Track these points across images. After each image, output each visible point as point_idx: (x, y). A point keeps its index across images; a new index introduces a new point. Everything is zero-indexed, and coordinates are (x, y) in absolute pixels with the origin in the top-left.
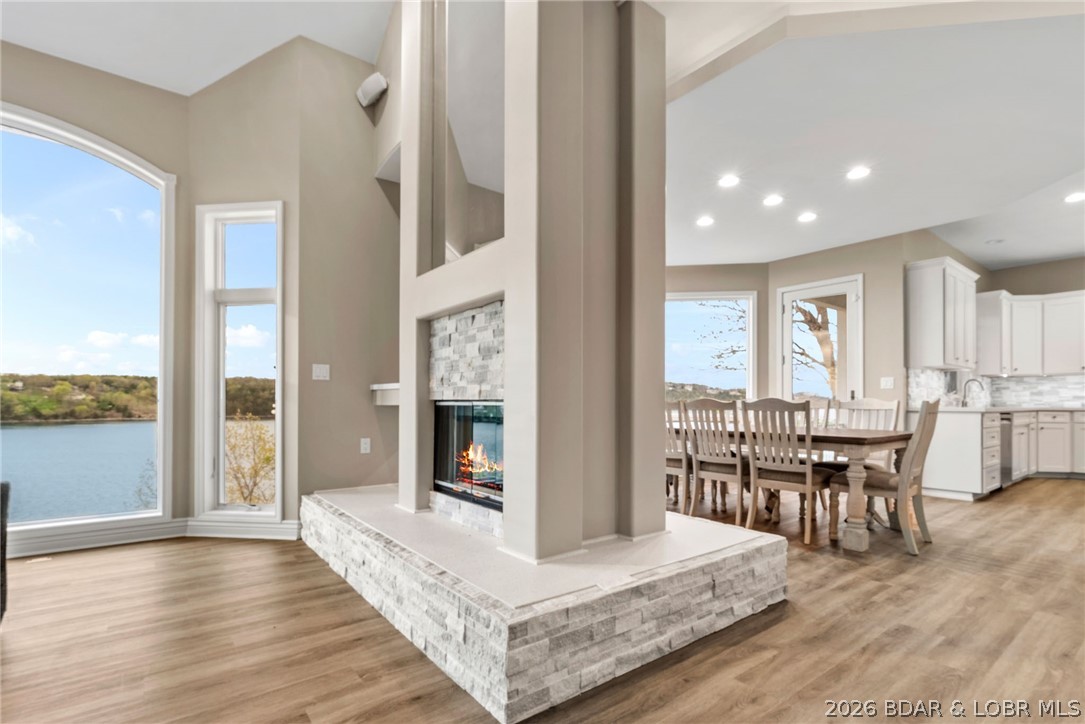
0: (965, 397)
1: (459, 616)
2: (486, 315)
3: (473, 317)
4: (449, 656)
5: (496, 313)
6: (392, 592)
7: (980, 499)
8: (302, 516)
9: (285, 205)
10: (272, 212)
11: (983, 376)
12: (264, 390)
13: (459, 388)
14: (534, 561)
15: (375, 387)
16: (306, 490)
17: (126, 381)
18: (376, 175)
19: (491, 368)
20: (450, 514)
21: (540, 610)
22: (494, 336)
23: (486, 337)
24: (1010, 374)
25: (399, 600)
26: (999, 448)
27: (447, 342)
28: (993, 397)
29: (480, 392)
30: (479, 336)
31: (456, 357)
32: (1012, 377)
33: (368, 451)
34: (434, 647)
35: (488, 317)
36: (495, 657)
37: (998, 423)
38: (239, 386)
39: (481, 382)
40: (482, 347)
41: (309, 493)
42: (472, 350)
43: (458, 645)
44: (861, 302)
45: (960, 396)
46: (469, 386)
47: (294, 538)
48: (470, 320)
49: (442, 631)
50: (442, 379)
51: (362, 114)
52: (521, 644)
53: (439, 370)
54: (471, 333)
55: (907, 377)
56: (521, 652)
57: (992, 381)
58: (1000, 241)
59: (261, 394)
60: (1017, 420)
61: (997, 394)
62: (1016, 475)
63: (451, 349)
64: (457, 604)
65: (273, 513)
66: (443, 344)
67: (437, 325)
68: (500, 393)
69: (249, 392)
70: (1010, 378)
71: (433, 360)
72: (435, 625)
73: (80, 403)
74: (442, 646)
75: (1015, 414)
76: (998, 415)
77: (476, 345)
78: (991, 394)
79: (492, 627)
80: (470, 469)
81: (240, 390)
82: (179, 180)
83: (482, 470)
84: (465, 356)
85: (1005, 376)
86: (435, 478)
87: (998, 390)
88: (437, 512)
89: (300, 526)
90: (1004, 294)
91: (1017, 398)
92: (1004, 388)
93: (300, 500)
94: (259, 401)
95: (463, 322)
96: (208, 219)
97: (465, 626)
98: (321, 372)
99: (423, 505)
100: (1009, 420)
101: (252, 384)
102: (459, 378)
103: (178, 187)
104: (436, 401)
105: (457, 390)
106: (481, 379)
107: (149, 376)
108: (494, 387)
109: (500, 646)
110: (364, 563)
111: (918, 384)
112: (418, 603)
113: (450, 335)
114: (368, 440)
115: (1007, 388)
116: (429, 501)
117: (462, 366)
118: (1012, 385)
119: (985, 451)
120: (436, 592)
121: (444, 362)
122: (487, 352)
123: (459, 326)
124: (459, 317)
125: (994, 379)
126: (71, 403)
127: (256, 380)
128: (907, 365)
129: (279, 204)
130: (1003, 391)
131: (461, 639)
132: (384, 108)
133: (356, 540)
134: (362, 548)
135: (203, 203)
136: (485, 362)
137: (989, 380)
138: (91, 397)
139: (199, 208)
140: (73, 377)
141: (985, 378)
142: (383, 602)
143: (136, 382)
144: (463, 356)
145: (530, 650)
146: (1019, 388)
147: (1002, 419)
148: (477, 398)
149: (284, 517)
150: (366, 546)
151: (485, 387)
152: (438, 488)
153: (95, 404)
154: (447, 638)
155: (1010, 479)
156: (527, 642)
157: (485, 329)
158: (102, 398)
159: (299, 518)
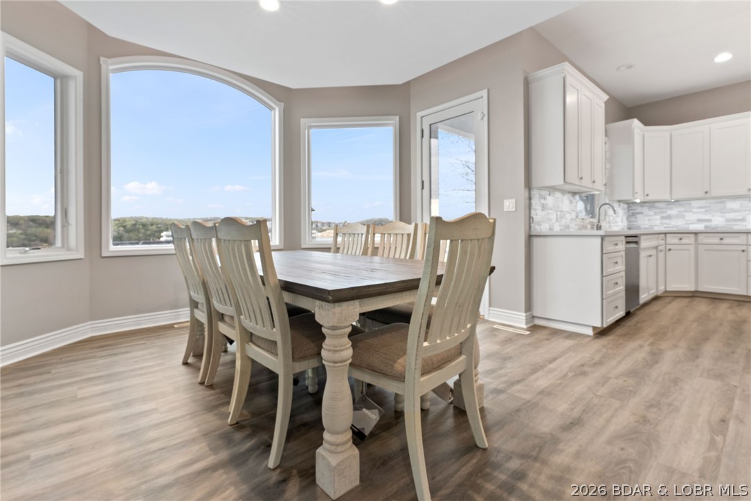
0: (599, 222)
7: (602, 333)
11: (619, 201)
12: (152, 225)
24: (643, 200)
26: (623, 274)
28: (629, 221)
32: (646, 202)
37: (622, 246)
38: (134, 222)
44: (486, 118)
45: (595, 220)
55: (530, 199)
57: (629, 207)
58: (630, 67)
59: (150, 227)
60: (644, 243)
61: (633, 219)
62: (644, 297)
69: (141, 227)
70: (643, 203)
75: (642, 237)
76: (623, 238)
78: (627, 219)
81: (134, 225)
85: (638, 201)
87: (634, 214)
90: (636, 122)
91: (649, 221)
92: (638, 213)
94: (149, 233)
100: (636, 243)
101: (144, 221)
111: (544, 207)
115: (642, 213)
118: (645, 210)
119: (604, 278)
125: (630, 204)
127: (147, 218)
128: (528, 185)
130: (638, 216)
137: (626, 206)
141: (622, 204)
146: (651, 213)
147: (627, 242)
155: (638, 304)
158: (29, 232)
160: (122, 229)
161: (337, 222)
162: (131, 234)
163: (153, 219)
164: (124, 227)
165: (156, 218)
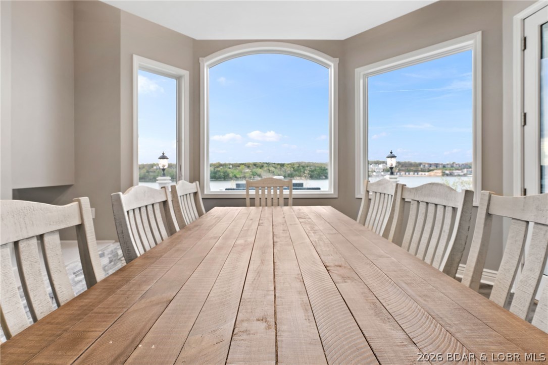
12: (307, 167)
17: (260, 164)
59: (306, 168)
73: (247, 173)
81: (298, 167)
101: (303, 164)
107: (268, 162)
126: (245, 173)
127: (305, 163)
138: (250, 171)
140: (245, 164)
153: (251, 173)
158: (253, 171)
160: (292, 169)
161: (444, 163)
162: (297, 172)
163: (308, 163)
164: (293, 168)
165: (310, 163)
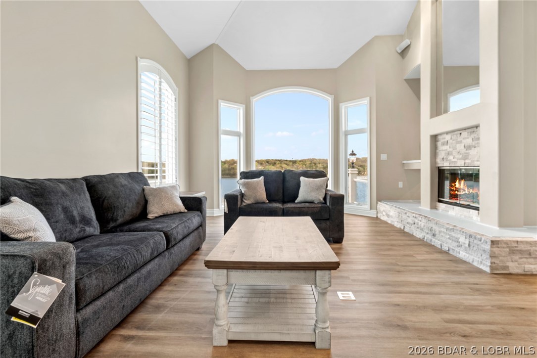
1: (466, 238)
2: (468, 133)
3: (461, 134)
4: (461, 252)
5: (474, 132)
6: (430, 232)
8: (378, 208)
9: (370, 98)
10: (366, 101)
13: (453, 162)
14: (498, 228)
15: (405, 162)
16: (380, 199)
18: (405, 78)
19: (470, 153)
20: (448, 211)
21: (504, 239)
22: (473, 141)
23: (469, 141)
25: (434, 235)
27: (446, 143)
29: (465, 163)
30: (464, 141)
31: (451, 150)
33: (402, 187)
34: (453, 249)
35: (469, 134)
36: (484, 250)
39: (465, 159)
40: (466, 145)
41: (380, 201)
42: (460, 147)
43: (465, 248)
46: (458, 161)
47: (375, 216)
48: (459, 135)
49: (457, 244)
50: (443, 158)
51: (398, 55)
52: (496, 247)
53: (441, 155)
54: (459, 140)
56: (496, 250)
63: (448, 146)
64: (465, 234)
65: (367, 207)
66: (443, 144)
67: (439, 137)
68: (476, 163)
71: (438, 151)
72: (453, 242)
74: (457, 249)
77: (463, 145)
79: (482, 241)
80: (456, 192)
82: (335, 96)
83: (464, 193)
84: (456, 149)
86: (439, 197)
88: (440, 210)
89: (377, 213)
93: (377, 203)
95: (455, 136)
96: (343, 107)
97: (469, 242)
98: (384, 157)
99: (433, 207)
102: (452, 158)
103: (334, 99)
104: (439, 167)
105: (451, 162)
106: (465, 158)
108: (473, 161)
109: (488, 247)
110: (414, 224)
112: (444, 235)
113: (447, 141)
114: (402, 183)
116: (436, 206)
117: (455, 153)
120: (453, 231)
121: (444, 152)
122: (468, 147)
123: (452, 137)
124: (453, 134)
129: (369, 98)
131: (467, 245)
132: (410, 52)
133: (409, 216)
134: (413, 219)
135: (341, 103)
136: (467, 151)
139: (341, 104)
142: (425, 236)
143: (276, 162)
144: (454, 149)
145: (500, 250)
148: (463, 165)
149: (371, 209)
150: (415, 217)
151: (467, 161)
152: (440, 201)
154: (460, 246)
156: (498, 248)
157: (468, 138)
159: (377, 210)
